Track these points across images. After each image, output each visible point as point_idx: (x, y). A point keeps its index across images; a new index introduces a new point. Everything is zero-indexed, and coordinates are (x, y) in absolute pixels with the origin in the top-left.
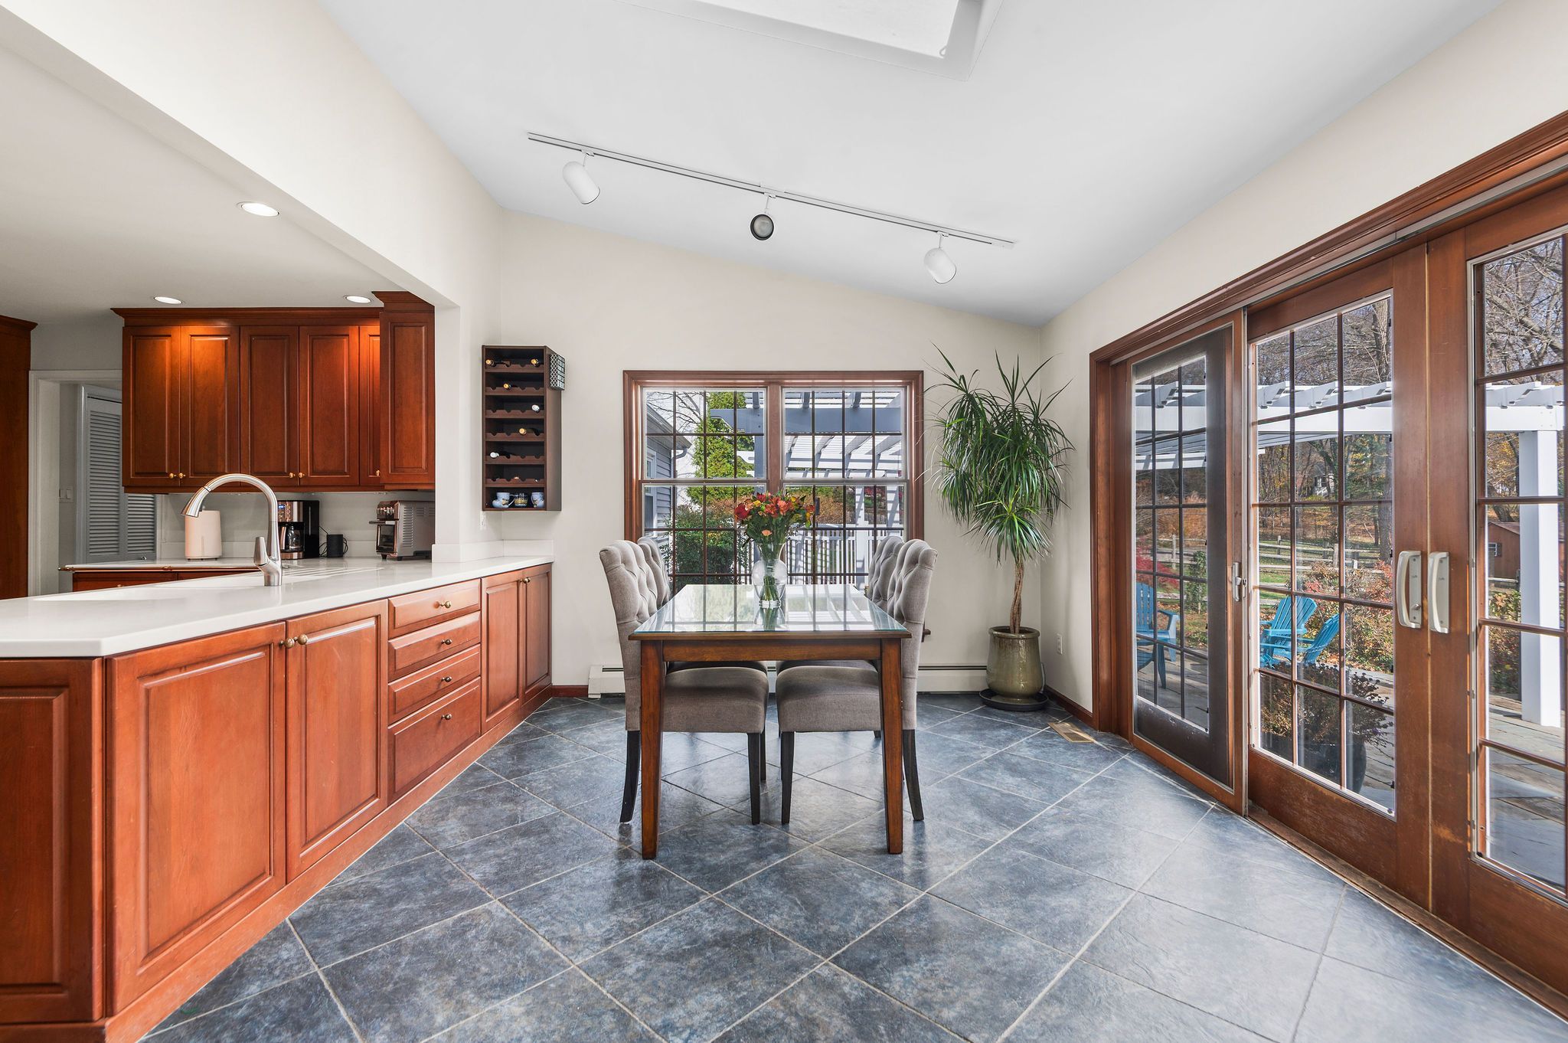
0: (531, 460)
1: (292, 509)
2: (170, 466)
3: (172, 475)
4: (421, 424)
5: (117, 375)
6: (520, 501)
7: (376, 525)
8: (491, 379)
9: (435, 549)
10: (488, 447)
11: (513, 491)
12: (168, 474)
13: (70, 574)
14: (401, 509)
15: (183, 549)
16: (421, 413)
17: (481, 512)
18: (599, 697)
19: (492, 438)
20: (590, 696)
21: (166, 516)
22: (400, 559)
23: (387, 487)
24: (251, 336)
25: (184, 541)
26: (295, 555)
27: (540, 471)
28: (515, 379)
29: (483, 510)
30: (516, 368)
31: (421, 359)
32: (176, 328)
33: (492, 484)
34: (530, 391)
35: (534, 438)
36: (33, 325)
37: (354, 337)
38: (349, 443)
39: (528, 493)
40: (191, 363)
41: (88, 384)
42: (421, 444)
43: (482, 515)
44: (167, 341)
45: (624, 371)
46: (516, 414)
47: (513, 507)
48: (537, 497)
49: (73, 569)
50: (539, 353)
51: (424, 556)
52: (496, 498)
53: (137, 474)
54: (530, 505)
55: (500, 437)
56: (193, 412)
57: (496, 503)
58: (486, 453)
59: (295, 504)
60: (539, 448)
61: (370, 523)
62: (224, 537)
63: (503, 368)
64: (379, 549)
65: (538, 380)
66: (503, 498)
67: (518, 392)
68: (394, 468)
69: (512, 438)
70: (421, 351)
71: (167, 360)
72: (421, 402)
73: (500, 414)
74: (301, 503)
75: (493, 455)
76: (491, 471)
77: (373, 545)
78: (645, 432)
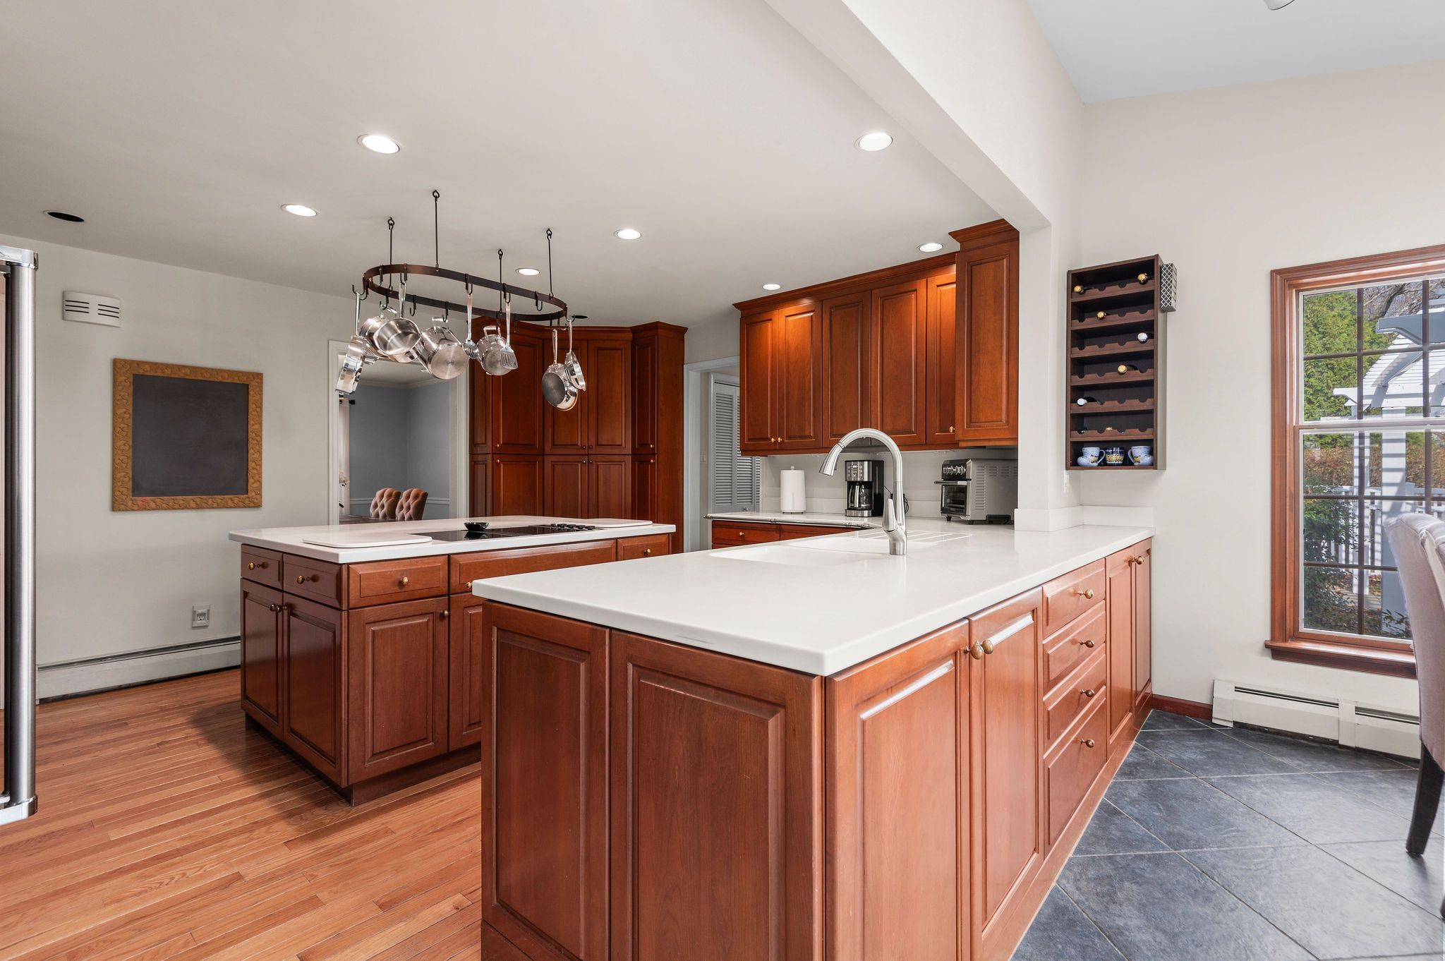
0: (1134, 404)
1: (863, 469)
2: (771, 433)
3: (773, 440)
4: (1002, 370)
5: (735, 360)
6: (1115, 458)
7: (940, 485)
8: (1078, 310)
9: (1018, 514)
10: (1075, 392)
11: (1105, 446)
12: (770, 439)
13: (710, 521)
14: (972, 468)
15: (779, 504)
16: (1001, 358)
17: (1065, 471)
18: (1231, 725)
19: (1078, 381)
20: (1214, 721)
21: (766, 475)
22: (971, 522)
23: (962, 444)
24: (831, 308)
25: (780, 497)
26: (866, 513)
27: (1148, 419)
28: (1110, 305)
29: (1067, 469)
30: (1113, 291)
31: (1002, 297)
32: (776, 312)
33: (1077, 437)
34: (1134, 317)
35: (1137, 376)
36: (685, 329)
37: (922, 291)
38: (916, 402)
39: (1125, 446)
40: (786, 342)
41: (717, 372)
42: (1001, 393)
43: (1066, 475)
44: (769, 324)
45: (1273, 272)
46: (1112, 348)
47: (1104, 464)
48: (1140, 452)
49: (712, 518)
50: (1148, 266)
51: (1004, 520)
52: (1081, 454)
53: (749, 440)
54: (1128, 463)
55: (1091, 379)
56: (788, 384)
57: (1082, 460)
58: (1072, 400)
59: (866, 463)
60: (1148, 388)
61: (937, 483)
62: (808, 495)
63: (1095, 294)
64: (943, 510)
65: (1146, 300)
66: (1091, 454)
67: (1115, 320)
68: (970, 421)
69: (1109, 378)
70: (1002, 288)
71: (770, 343)
72: (1002, 346)
73: (1091, 350)
74: (871, 462)
75: (1081, 402)
76: (1076, 421)
77: (937, 506)
78: (1302, 356)
